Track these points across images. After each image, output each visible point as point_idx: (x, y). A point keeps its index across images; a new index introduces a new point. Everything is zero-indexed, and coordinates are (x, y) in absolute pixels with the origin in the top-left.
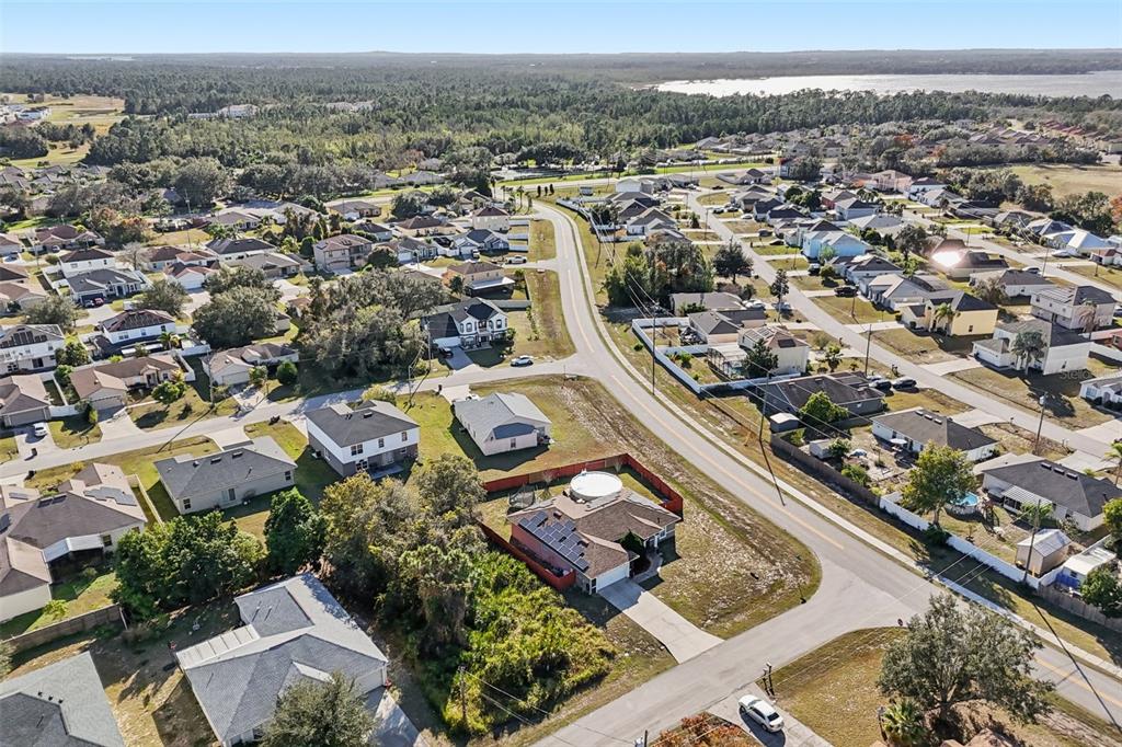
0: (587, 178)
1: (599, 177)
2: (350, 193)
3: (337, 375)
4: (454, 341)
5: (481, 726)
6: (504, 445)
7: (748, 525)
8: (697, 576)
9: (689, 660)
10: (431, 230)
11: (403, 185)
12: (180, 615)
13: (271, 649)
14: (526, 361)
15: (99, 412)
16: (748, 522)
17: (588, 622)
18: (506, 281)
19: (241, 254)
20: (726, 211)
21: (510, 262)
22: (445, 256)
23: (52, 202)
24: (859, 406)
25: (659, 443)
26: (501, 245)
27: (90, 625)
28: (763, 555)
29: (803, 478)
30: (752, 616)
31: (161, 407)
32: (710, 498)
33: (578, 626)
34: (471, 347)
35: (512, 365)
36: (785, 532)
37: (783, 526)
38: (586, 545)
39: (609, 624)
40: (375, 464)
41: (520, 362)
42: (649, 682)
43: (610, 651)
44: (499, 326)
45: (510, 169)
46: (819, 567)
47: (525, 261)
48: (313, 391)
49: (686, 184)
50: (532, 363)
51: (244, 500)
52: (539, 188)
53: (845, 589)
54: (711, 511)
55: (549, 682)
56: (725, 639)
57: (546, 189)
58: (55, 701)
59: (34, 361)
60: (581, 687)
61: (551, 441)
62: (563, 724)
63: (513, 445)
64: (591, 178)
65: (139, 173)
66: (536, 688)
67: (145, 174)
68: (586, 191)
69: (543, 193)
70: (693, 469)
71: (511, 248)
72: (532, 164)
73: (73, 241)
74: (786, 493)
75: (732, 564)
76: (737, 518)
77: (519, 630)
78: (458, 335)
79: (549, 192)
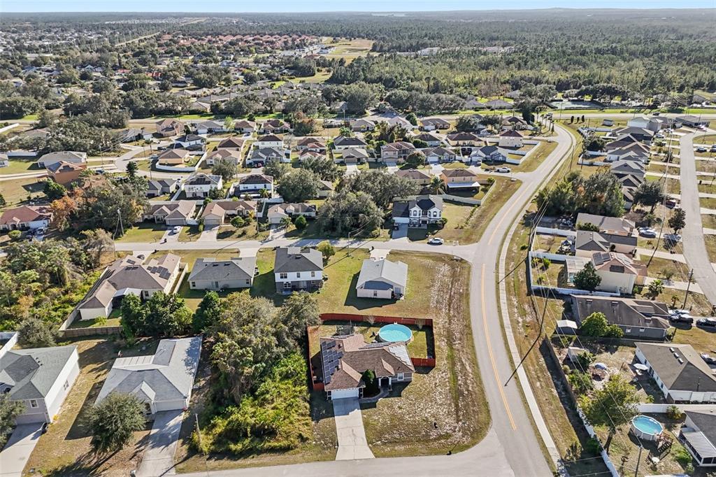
0: (622, 112)
1: (632, 112)
2: (447, 111)
3: (326, 229)
4: (405, 220)
5: (205, 449)
6: (369, 293)
7: (468, 390)
8: (400, 411)
9: (342, 460)
10: (467, 142)
11: (483, 108)
12: (145, 340)
13: (138, 371)
14: (438, 242)
15: (204, 227)
16: (470, 389)
17: (310, 416)
18: (476, 184)
19: (347, 146)
20: (708, 150)
21: (498, 171)
22: (461, 161)
23: (286, 105)
24: (643, 330)
25: (467, 317)
26: (501, 158)
27: (110, 333)
28: (457, 414)
29: (542, 371)
30: (406, 450)
31: (234, 229)
32: (463, 365)
33: (302, 415)
34: (414, 226)
35: (428, 243)
36: (486, 404)
37: (489, 399)
38: (338, 369)
39: (321, 421)
40: (295, 286)
41: (434, 242)
42: (308, 464)
43: (305, 437)
44: (435, 216)
45: (569, 101)
46: (485, 435)
47: (508, 171)
48: (310, 236)
49: (696, 124)
50: (441, 244)
51: (221, 289)
52: (573, 117)
53: (486, 457)
54: (454, 374)
55: (257, 440)
56: (376, 457)
57: (578, 118)
58: (39, 364)
59: (204, 193)
60: (273, 450)
61: (402, 298)
62: (245, 467)
63: (375, 295)
64: (626, 112)
65: (337, 91)
66: (247, 441)
67: (339, 92)
68: (607, 123)
69: (575, 121)
70: (470, 343)
71: (507, 161)
72: (587, 98)
73: (278, 128)
74: (517, 378)
75: (429, 412)
76: (466, 383)
77: (273, 405)
78: (409, 217)
79: (580, 121)
